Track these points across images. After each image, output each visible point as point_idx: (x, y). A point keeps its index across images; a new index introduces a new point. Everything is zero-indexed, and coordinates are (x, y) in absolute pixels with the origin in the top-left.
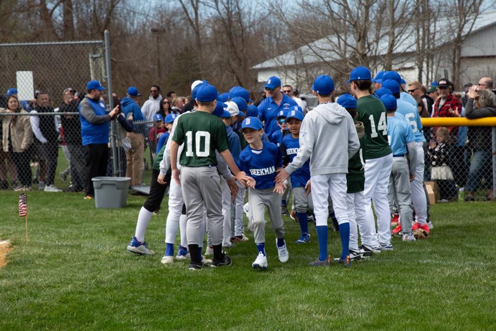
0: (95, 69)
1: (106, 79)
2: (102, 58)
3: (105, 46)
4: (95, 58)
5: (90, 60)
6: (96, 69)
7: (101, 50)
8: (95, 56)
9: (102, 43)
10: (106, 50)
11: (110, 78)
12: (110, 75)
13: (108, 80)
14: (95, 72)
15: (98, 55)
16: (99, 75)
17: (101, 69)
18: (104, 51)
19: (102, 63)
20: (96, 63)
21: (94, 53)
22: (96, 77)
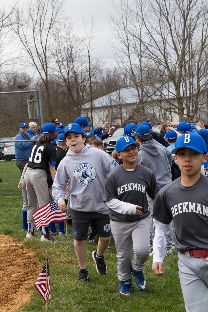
0: (31, 110)
1: (40, 116)
2: (37, 102)
3: (38, 94)
4: (32, 102)
5: (28, 104)
6: (33, 110)
7: (36, 97)
8: (31, 101)
9: (37, 92)
10: (40, 97)
11: (42, 116)
12: (42, 114)
13: (41, 117)
14: (31, 112)
15: (34, 100)
16: (34, 114)
17: (36, 109)
18: (39, 96)
19: (37, 105)
20: (32, 105)
21: (31, 99)
22: (32, 116)
